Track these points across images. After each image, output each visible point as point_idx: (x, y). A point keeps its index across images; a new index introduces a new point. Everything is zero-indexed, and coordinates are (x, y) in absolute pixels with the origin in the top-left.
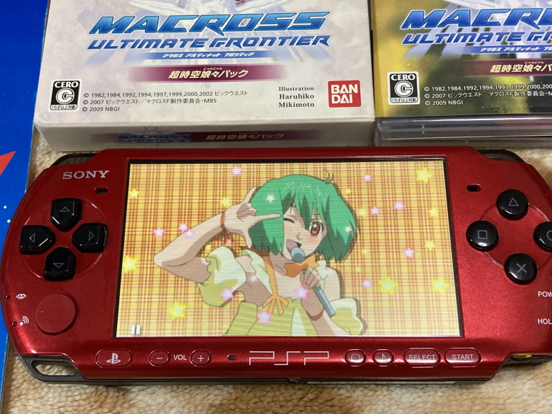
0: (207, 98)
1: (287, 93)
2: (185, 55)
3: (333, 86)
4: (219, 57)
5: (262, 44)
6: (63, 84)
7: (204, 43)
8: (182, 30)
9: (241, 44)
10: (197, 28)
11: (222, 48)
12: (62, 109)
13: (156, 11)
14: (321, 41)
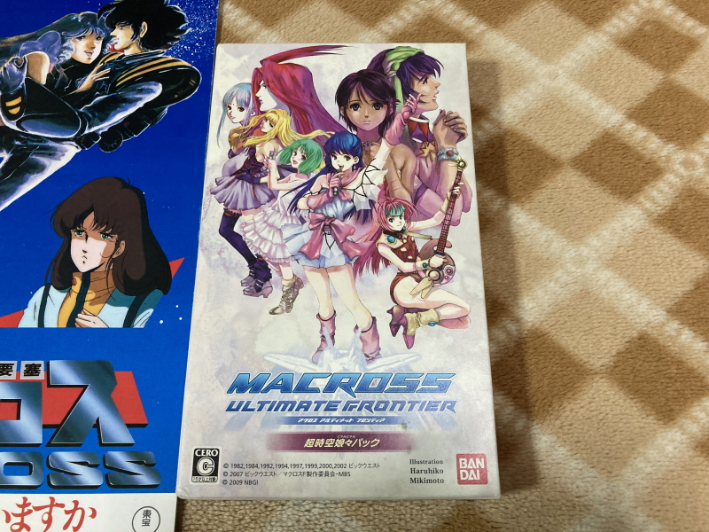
0: (341, 470)
1: (418, 467)
2: (319, 421)
3: (461, 460)
4: (352, 423)
5: (392, 409)
6: (203, 452)
7: (336, 406)
8: (316, 390)
9: (373, 408)
10: (330, 388)
11: (355, 412)
12: (204, 481)
13: (291, 367)
14: (449, 408)
